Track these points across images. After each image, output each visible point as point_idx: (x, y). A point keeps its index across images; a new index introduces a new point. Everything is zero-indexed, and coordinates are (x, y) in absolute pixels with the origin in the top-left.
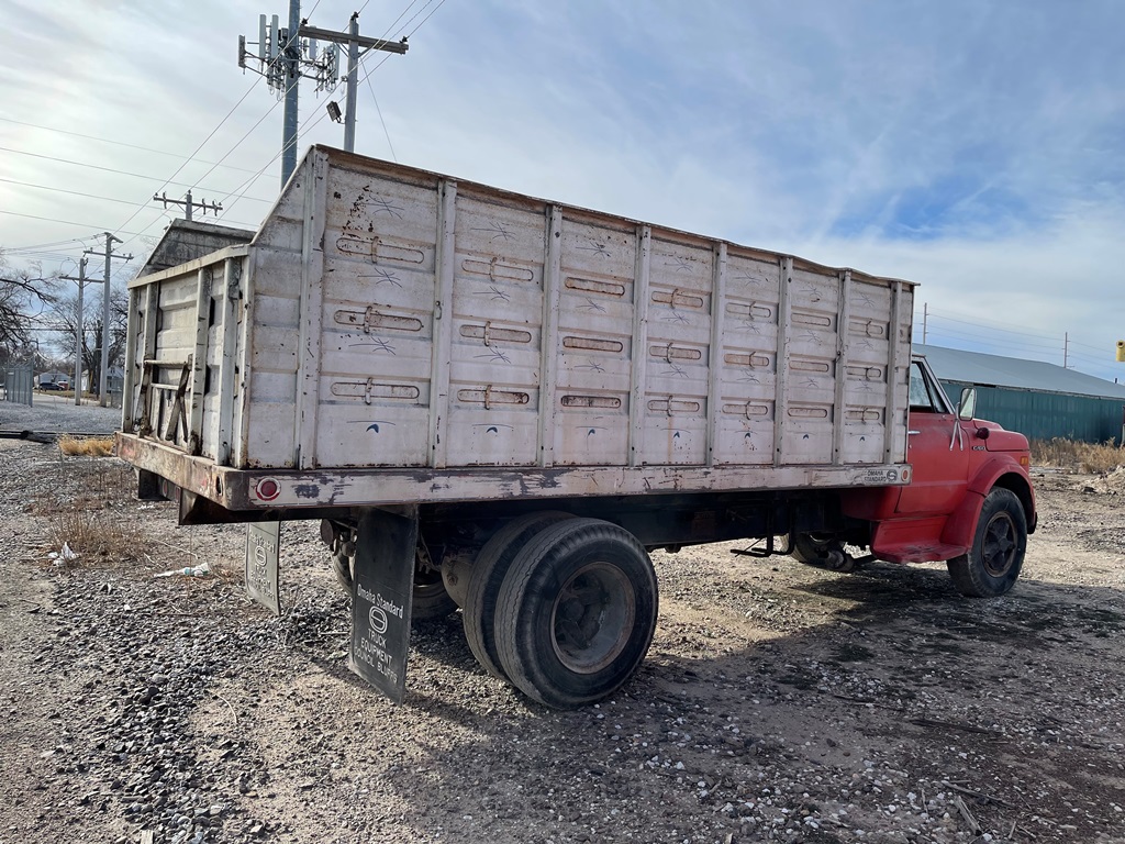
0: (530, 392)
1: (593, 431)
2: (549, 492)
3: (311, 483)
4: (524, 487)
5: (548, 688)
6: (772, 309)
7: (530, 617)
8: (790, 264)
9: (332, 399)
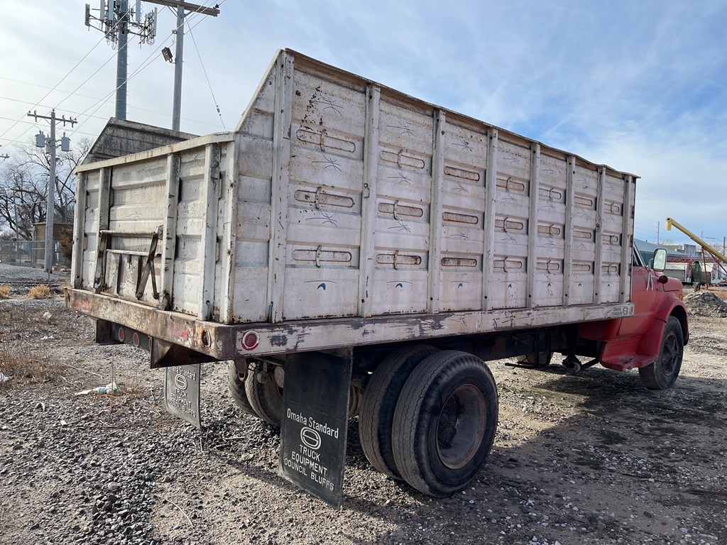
0: (422, 255)
1: (461, 285)
2: (437, 333)
3: (282, 334)
4: (422, 330)
5: (435, 483)
6: (562, 193)
7: (424, 430)
8: (574, 161)
9: (293, 263)
